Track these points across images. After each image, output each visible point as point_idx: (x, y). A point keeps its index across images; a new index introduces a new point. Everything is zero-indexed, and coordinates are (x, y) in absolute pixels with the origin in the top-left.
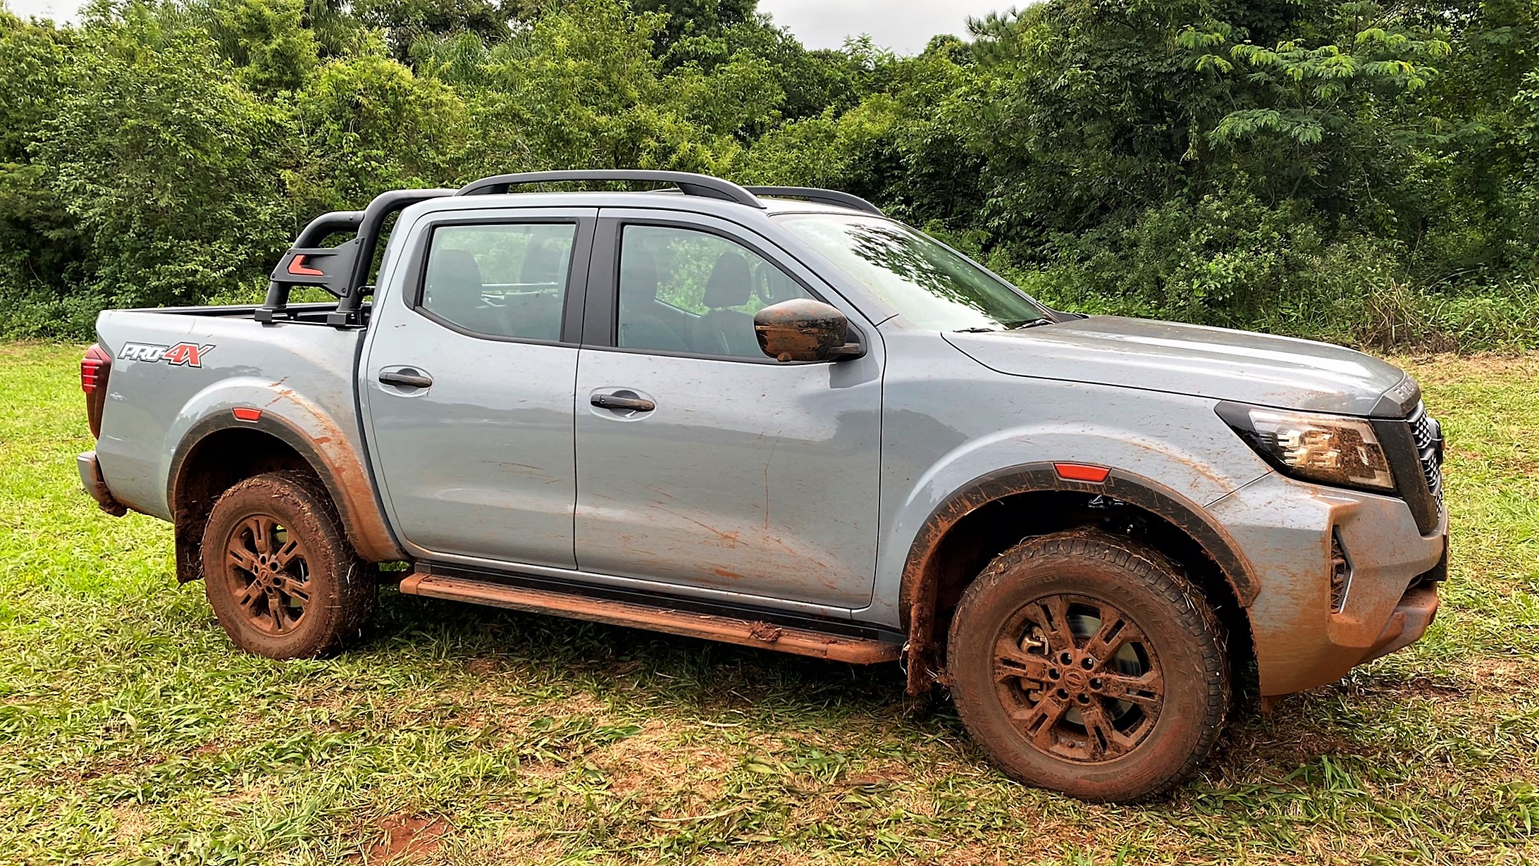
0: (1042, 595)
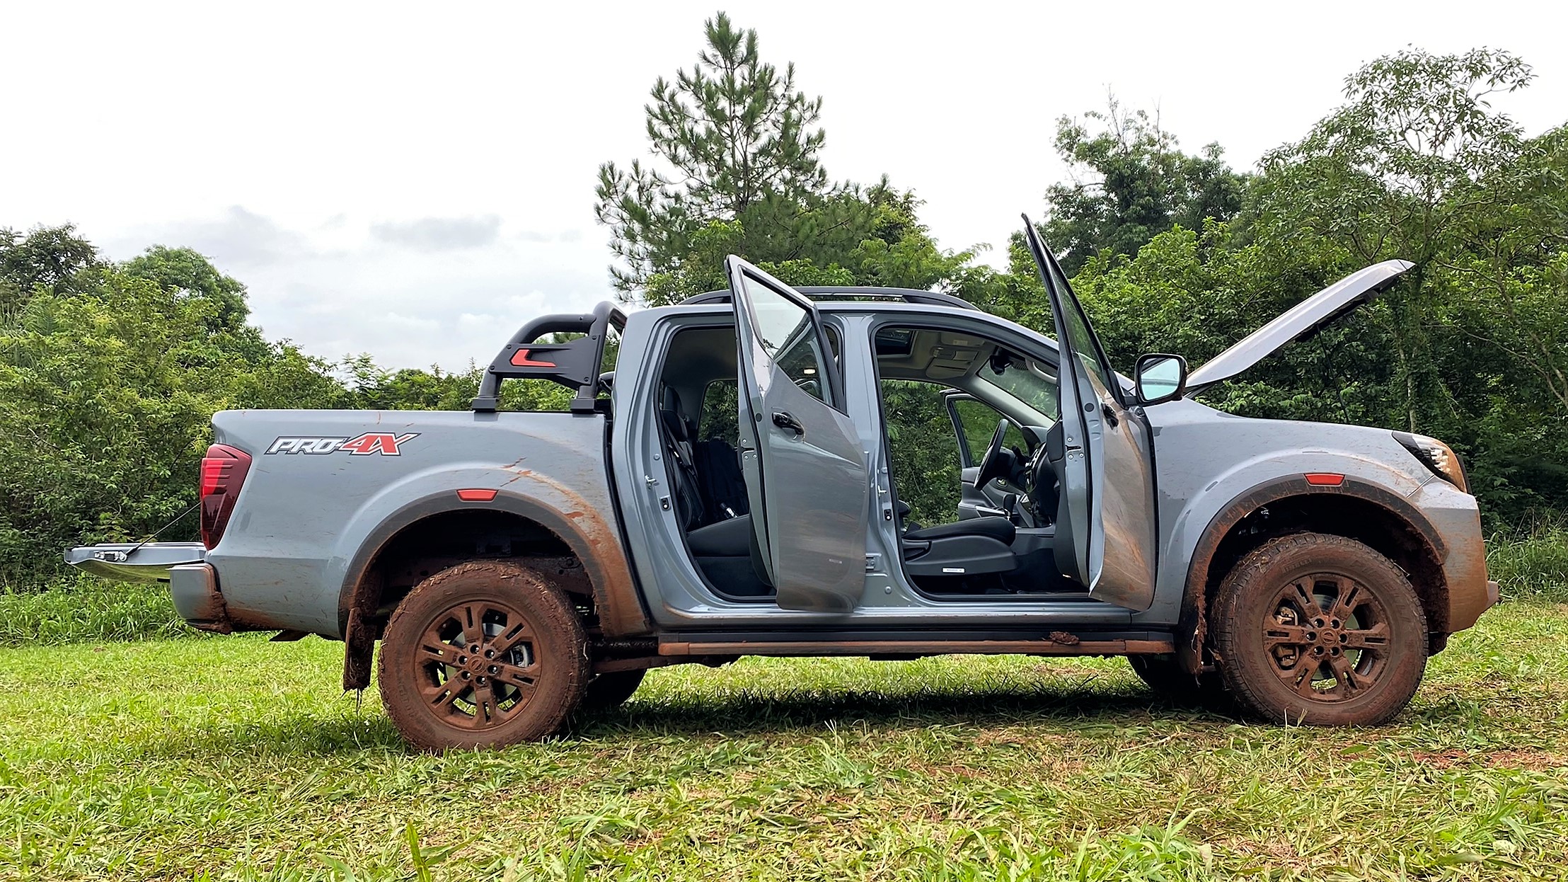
0: (1298, 576)
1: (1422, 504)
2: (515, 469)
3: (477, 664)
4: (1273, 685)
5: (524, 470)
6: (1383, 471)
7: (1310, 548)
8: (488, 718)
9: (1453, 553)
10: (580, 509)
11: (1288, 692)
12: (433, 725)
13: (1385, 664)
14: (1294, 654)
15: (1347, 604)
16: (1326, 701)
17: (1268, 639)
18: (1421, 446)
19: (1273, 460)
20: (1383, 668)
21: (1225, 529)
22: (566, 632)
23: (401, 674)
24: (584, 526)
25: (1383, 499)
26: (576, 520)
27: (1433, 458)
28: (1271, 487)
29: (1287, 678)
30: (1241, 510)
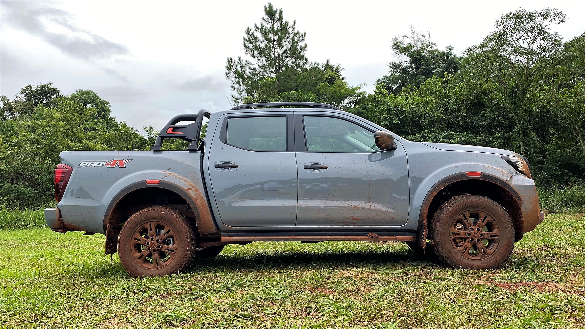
0: (463, 211)
1: (513, 183)
2: (167, 172)
3: (153, 245)
4: (454, 253)
5: (170, 173)
6: (497, 170)
7: (468, 200)
8: (158, 265)
9: (525, 202)
10: (191, 187)
11: (459, 256)
12: (138, 268)
13: (498, 245)
14: (462, 241)
15: (483, 222)
16: (474, 259)
17: (452, 235)
18: (512, 161)
19: (453, 167)
20: (497, 247)
21: (435, 194)
22: (186, 233)
23: (126, 248)
24: (192, 193)
25: (497, 182)
26: (189, 191)
27: (517, 165)
28: (453, 177)
29: (459, 251)
30: (441, 186)
